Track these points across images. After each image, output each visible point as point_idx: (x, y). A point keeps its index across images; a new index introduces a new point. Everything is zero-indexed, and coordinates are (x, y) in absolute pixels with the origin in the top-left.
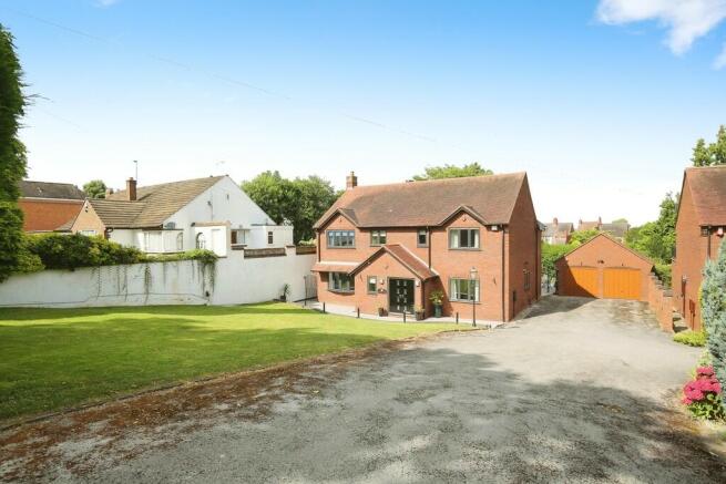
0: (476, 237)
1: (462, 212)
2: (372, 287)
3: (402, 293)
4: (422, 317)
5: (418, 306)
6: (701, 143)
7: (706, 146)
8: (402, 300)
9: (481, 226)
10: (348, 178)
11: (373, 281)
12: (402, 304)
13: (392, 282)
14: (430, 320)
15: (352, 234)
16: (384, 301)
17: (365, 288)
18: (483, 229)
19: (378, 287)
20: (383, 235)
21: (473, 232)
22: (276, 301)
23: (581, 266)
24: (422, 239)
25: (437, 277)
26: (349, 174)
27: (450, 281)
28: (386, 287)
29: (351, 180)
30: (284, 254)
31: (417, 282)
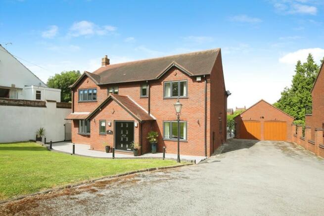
0: (185, 88)
1: (174, 68)
2: (103, 129)
3: (124, 133)
4: (139, 153)
5: (136, 143)
6: (299, 63)
7: (302, 64)
8: (124, 139)
9: (189, 79)
10: (103, 59)
11: (103, 124)
12: (124, 143)
13: (118, 124)
14: (145, 156)
15: (95, 91)
16: (110, 140)
17: (98, 130)
18: (190, 81)
19: (107, 129)
20: (116, 91)
21: (182, 84)
22: (31, 141)
23: (250, 120)
24: (144, 92)
25: (155, 121)
26: (105, 57)
27: (164, 123)
28: (112, 129)
29: (104, 61)
30: (45, 106)
31: (136, 124)
